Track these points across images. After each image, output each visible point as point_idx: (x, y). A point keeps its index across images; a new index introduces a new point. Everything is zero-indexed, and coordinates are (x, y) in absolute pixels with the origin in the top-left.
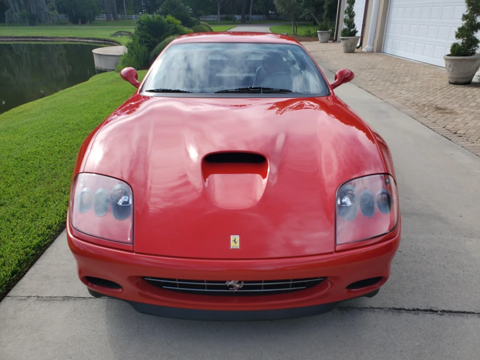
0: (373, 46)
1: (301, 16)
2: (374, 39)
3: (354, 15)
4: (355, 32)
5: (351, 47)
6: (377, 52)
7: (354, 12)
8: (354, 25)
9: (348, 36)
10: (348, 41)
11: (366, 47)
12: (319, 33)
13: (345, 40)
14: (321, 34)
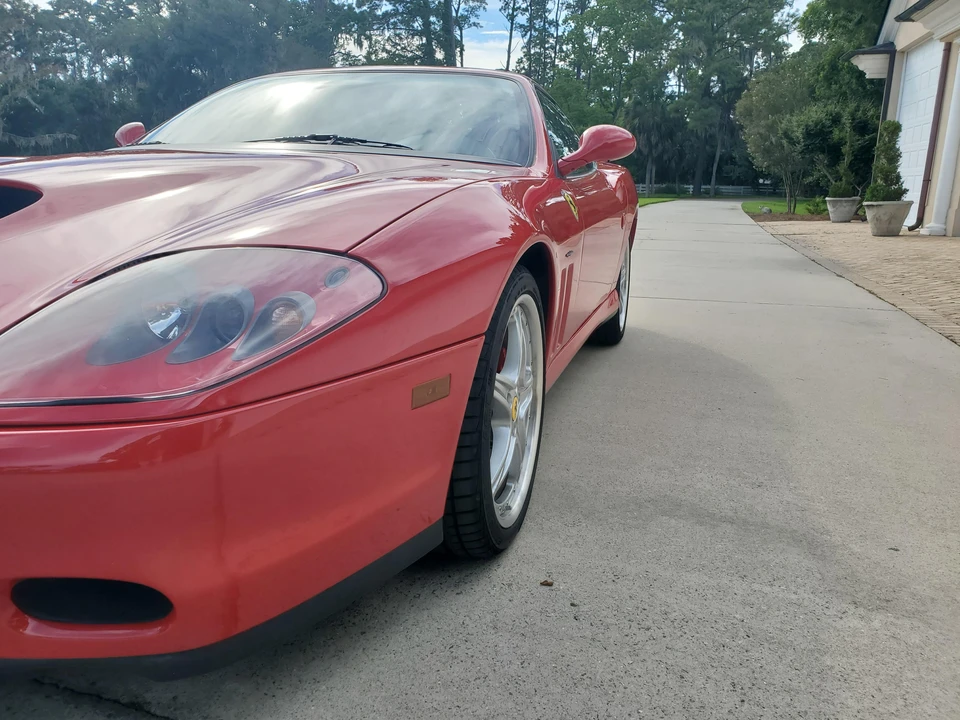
0: (945, 223)
1: (810, 179)
2: (950, 207)
3: (899, 155)
4: (902, 192)
5: (890, 223)
6: (953, 236)
7: (898, 150)
8: (898, 177)
9: (884, 200)
10: (881, 211)
11: (931, 224)
12: (830, 201)
13: (875, 209)
14: (834, 204)
